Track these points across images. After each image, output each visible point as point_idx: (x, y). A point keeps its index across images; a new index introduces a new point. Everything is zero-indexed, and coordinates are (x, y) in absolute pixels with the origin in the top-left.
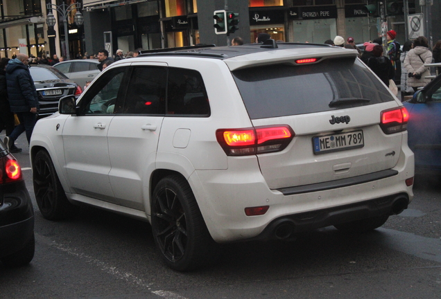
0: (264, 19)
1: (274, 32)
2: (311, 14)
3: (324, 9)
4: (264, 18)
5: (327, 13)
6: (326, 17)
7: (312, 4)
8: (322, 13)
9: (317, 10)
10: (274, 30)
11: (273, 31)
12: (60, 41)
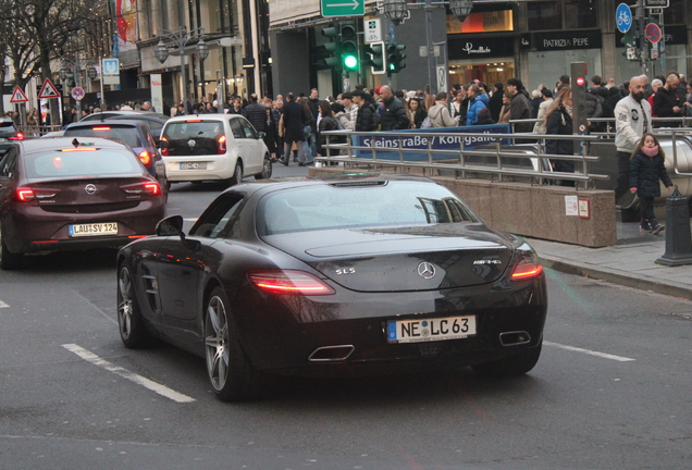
0: (481, 50)
1: (498, 70)
2: (557, 43)
3: (580, 35)
4: (481, 48)
5: (585, 40)
6: (583, 47)
7: (560, 27)
8: (575, 40)
9: (569, 35)
10: (499, 66)
11: (496, 67)
12: (260, 74)
